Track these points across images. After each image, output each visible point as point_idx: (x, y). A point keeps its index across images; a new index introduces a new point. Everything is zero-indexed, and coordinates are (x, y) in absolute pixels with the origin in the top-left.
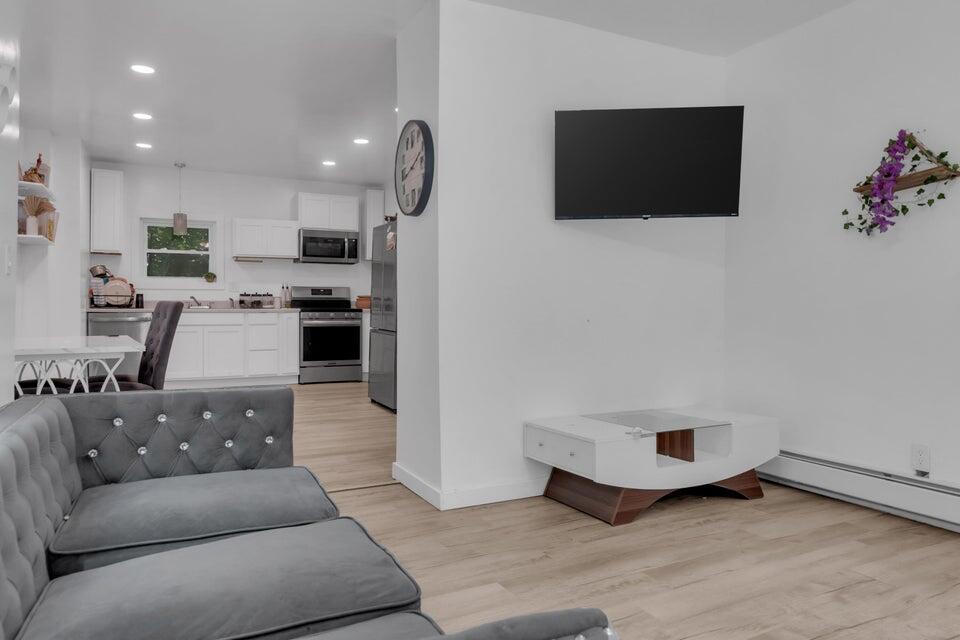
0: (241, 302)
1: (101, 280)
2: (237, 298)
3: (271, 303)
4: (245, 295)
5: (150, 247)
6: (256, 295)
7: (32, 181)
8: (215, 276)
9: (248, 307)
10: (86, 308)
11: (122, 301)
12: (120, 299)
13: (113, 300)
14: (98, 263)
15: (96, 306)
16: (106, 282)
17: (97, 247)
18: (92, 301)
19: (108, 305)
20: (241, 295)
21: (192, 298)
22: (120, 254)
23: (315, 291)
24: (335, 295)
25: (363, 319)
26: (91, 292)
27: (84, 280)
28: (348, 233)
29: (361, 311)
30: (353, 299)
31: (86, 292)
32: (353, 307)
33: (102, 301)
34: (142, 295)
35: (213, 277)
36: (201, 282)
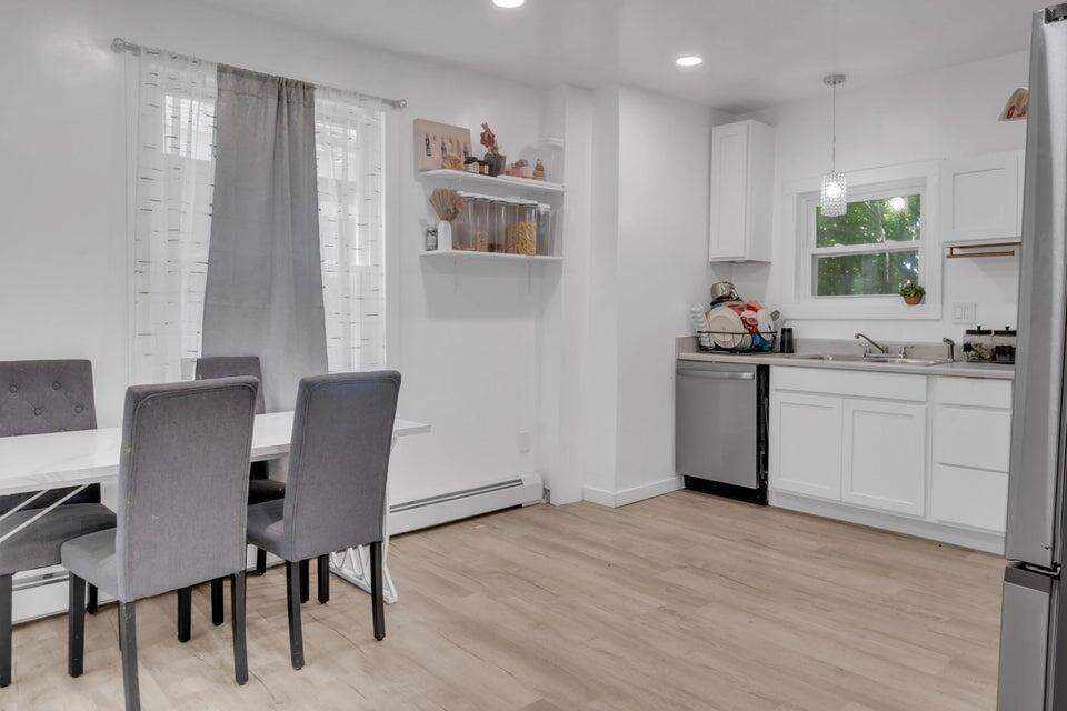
0: (968, 347)
2: (960, 340)
4: (980, 332)
11: (731, 341)
13: (722, 341)
15: (704, 350)
18: (698, 341)
19: (718, 349)
20: (969, 332)
21: (860, 336)
33: (708, 341)
34: (790, 330)
35: (915, 295)
36: (893, 303)
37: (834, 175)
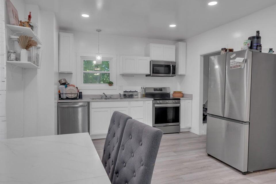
0: (125, 95)
1: (64, 86)
2: (122, 93)
3: (137, 95)
4: (126, 92)
5: (84, 70)
6: (131, 92)
7: (24, 26)
8: (113, 83)
9: (127, 98)
10: (57, 100)
11: (73, 96)
12: (73, 95)
13: (70, 96)
14: (62, 78)
15: (62, 99)
16: (66, 87)
17: (62, 70)
18: (60, 96)
19: (67, 98)
20: (124, 92)
21: (104, 93)
22: (72, 73)
23: (155, 89)
24: (163, 91)
25: (181, 103)
26: (59, 92)
27: (56, 86)
28: (172, 62)
29: (180, 99)
30: (171, 93)
31: (57, 92)
32: (171, 97)
33: (64, 96)
34: (81, 92)
35: (111, 84)
36: (106, 86)
37: (99, 54)
